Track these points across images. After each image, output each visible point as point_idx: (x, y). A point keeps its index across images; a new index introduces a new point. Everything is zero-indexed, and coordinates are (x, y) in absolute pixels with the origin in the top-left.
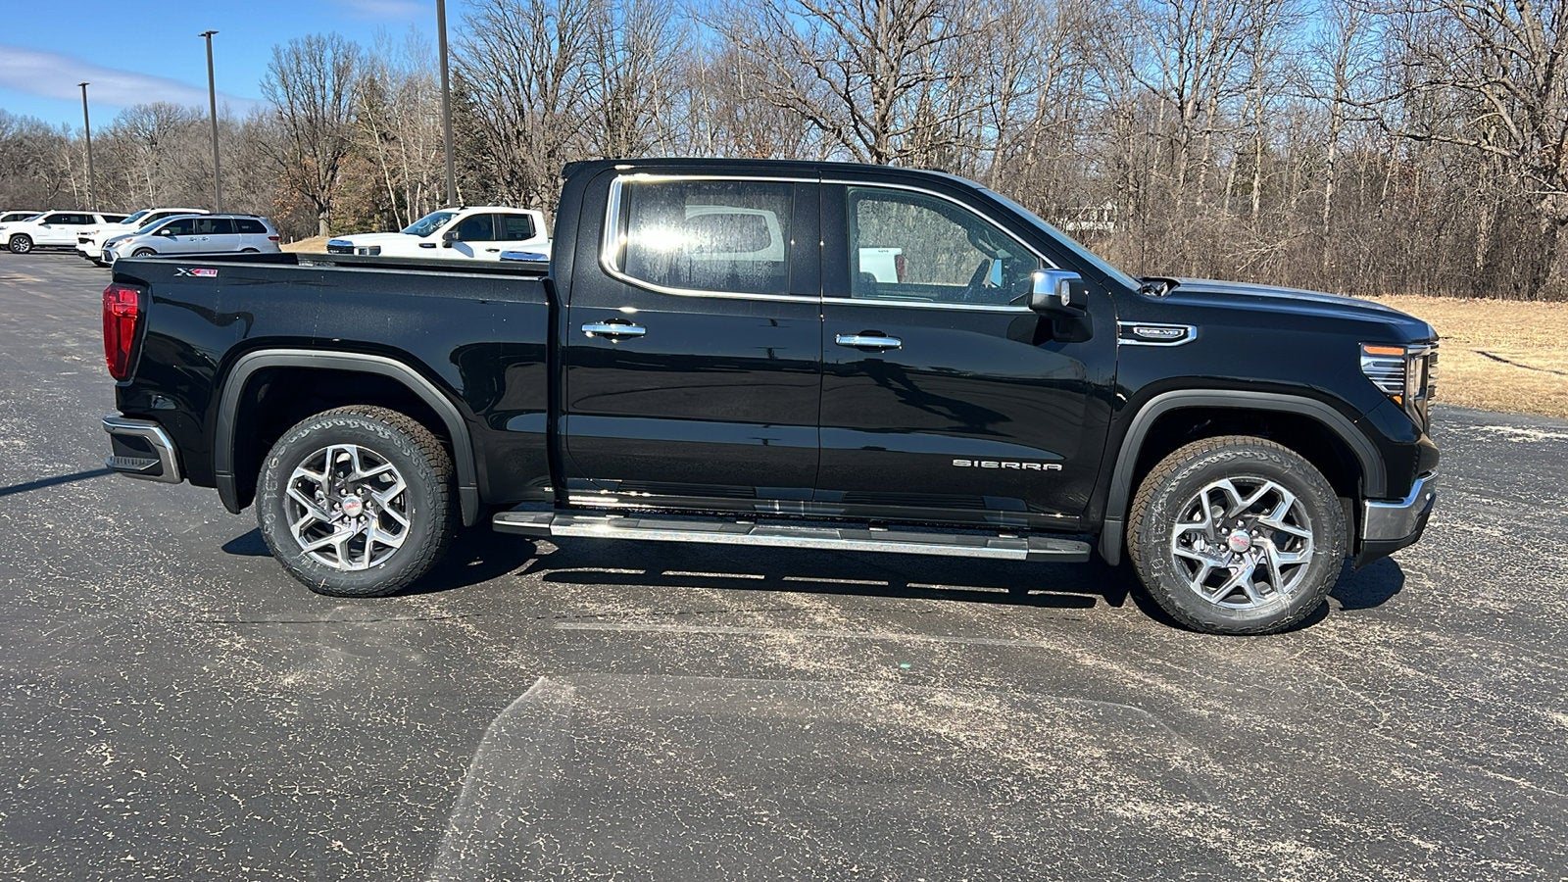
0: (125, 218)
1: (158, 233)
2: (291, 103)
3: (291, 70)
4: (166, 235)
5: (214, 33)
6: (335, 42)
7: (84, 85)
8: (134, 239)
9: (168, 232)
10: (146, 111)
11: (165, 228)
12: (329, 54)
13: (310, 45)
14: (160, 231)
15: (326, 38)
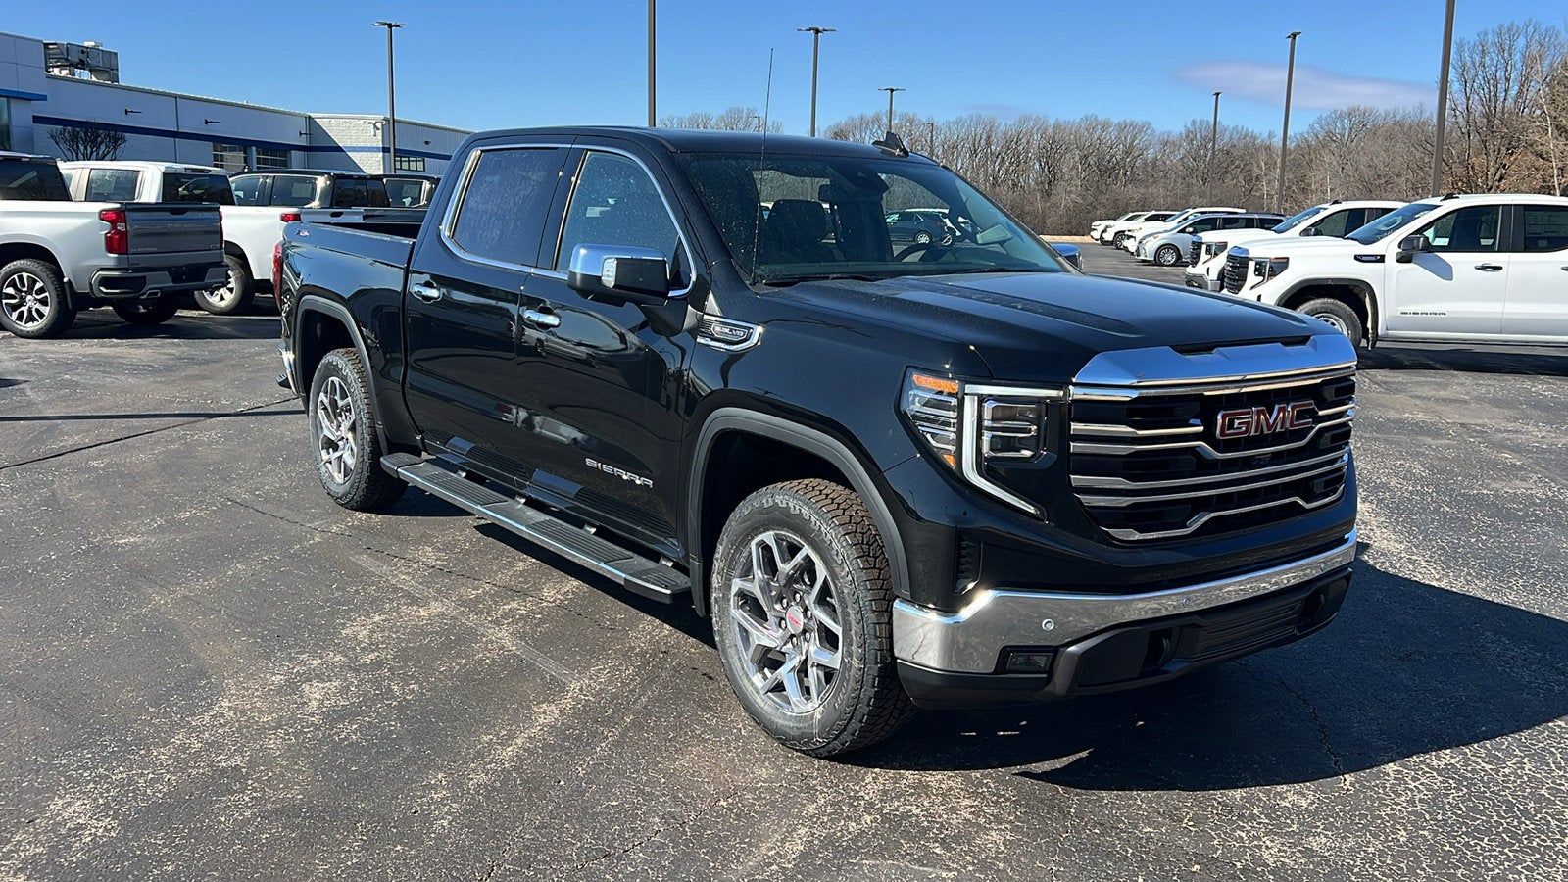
0: (1171, 215)
1: (1183, 231)
2: (1468, 99)
3: (1474, 63)
4: (1190, 233)
5: (1299, 34)
6: (1531, 29)
7: (1218, 94)
8: (1161, 236)
9: (1191, 230)
10: (1341, 117)
11: (1190, 226)
12: (1521, 42)
13: (1500, 35)
14: (1185, 228)
15: (1521, 26)
